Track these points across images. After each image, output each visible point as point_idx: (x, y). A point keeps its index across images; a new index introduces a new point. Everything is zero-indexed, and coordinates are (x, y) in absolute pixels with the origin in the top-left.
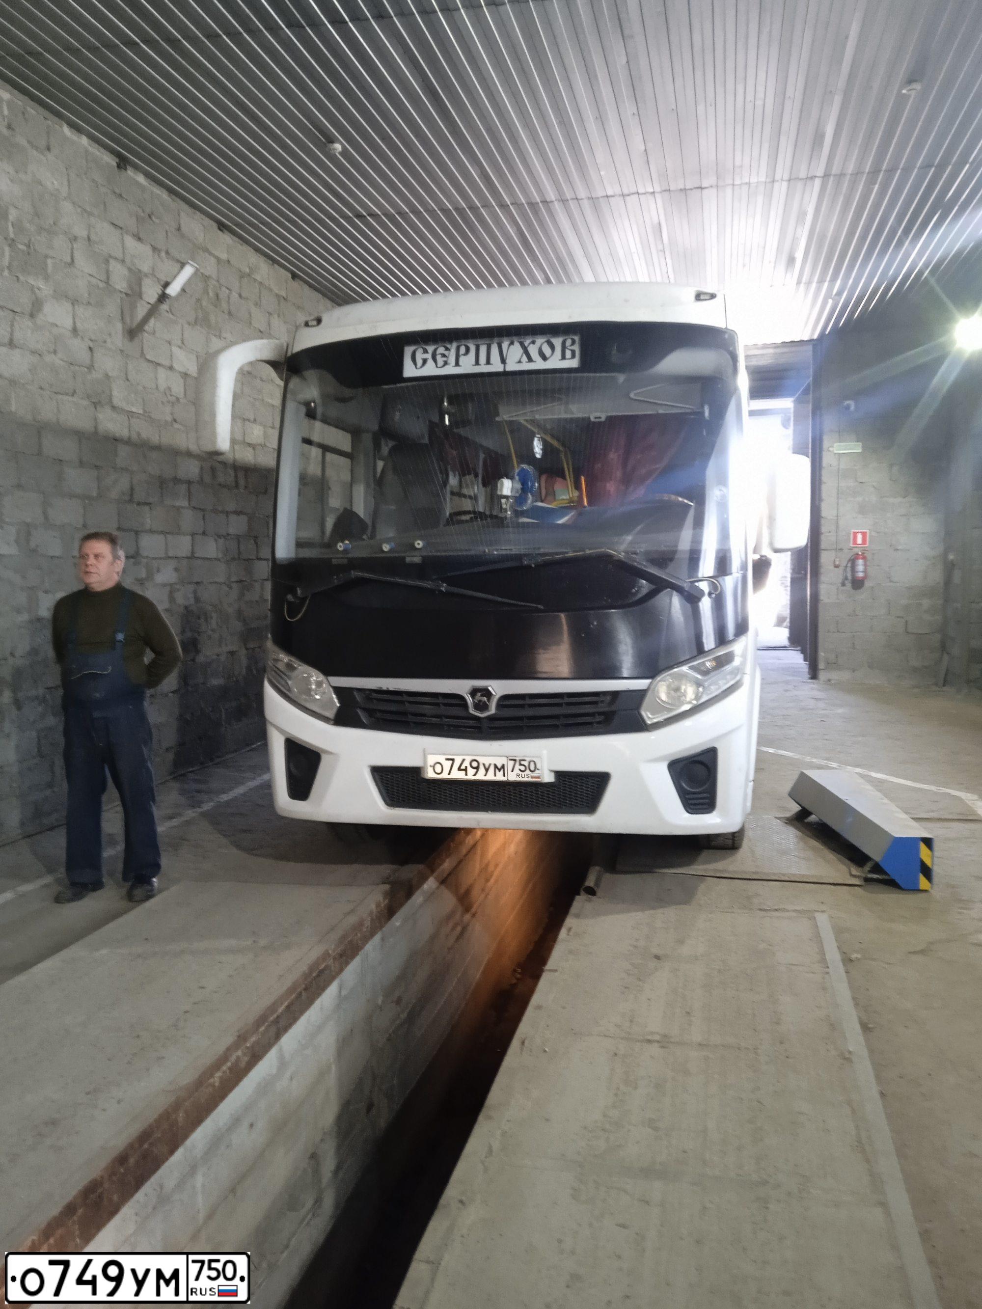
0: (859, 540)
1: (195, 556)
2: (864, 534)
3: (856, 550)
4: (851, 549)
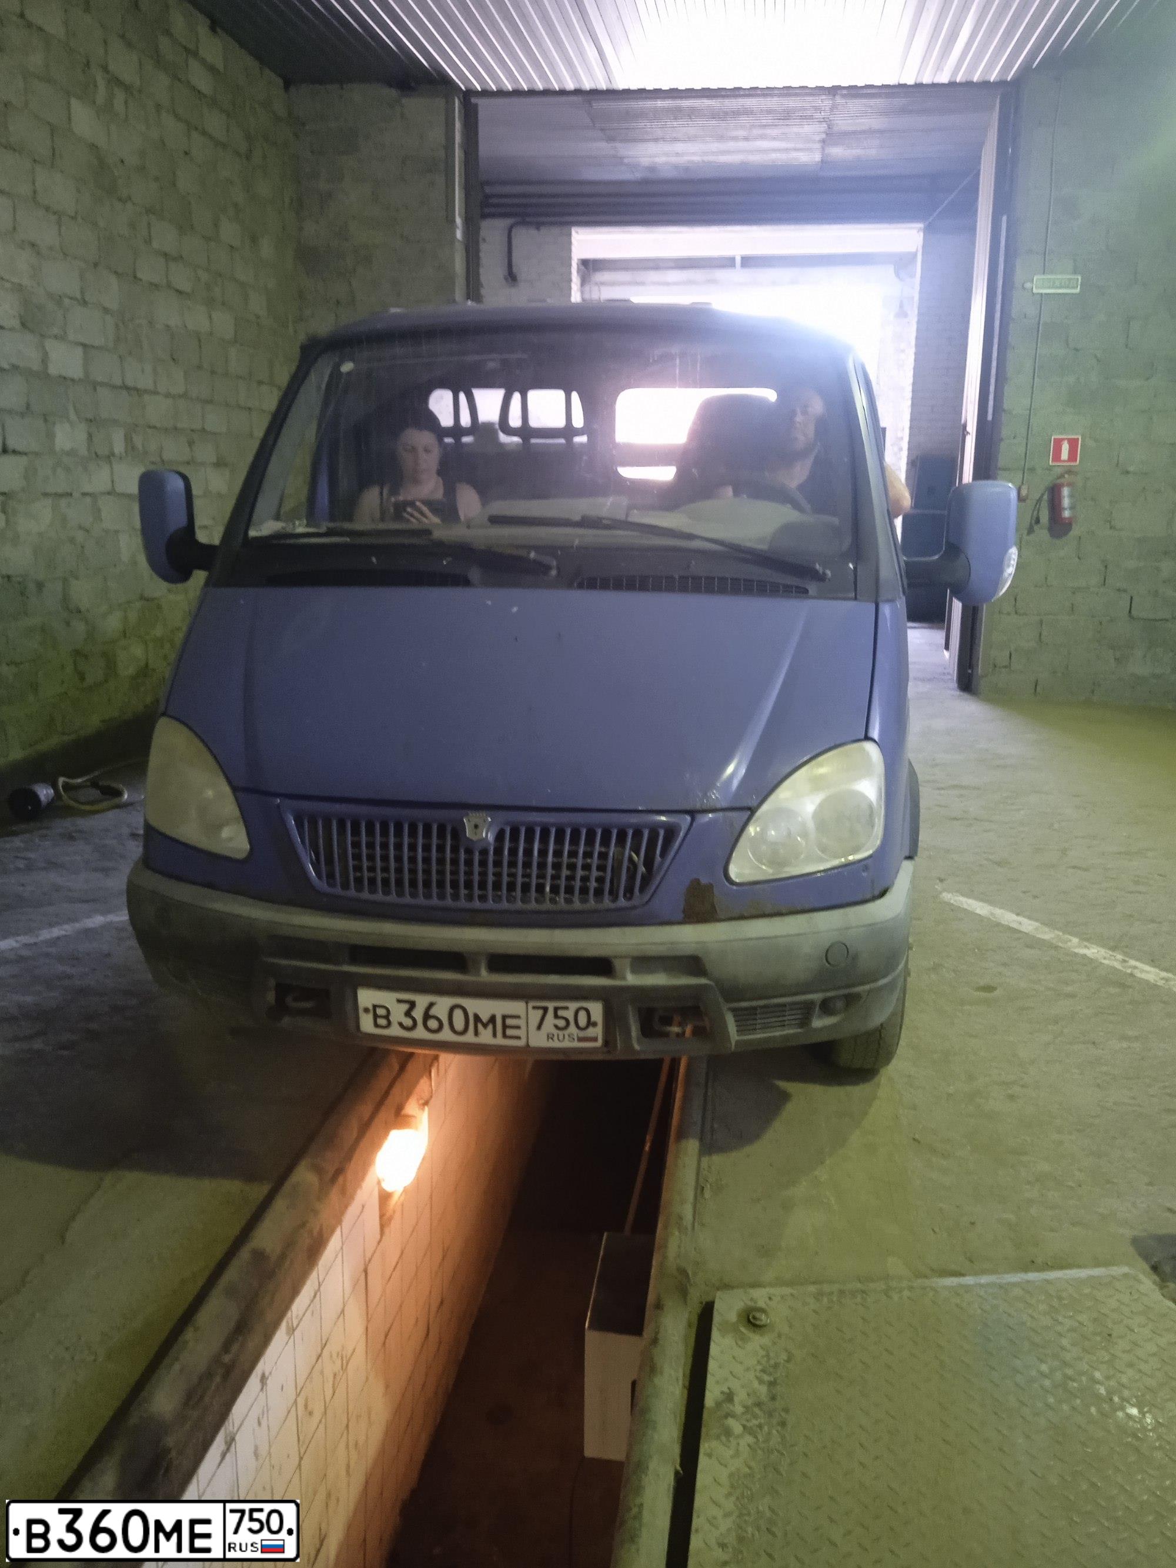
0: (1065, 455)
2: (1073, 443)
3: (1059, 471)
4: (1050, 469)
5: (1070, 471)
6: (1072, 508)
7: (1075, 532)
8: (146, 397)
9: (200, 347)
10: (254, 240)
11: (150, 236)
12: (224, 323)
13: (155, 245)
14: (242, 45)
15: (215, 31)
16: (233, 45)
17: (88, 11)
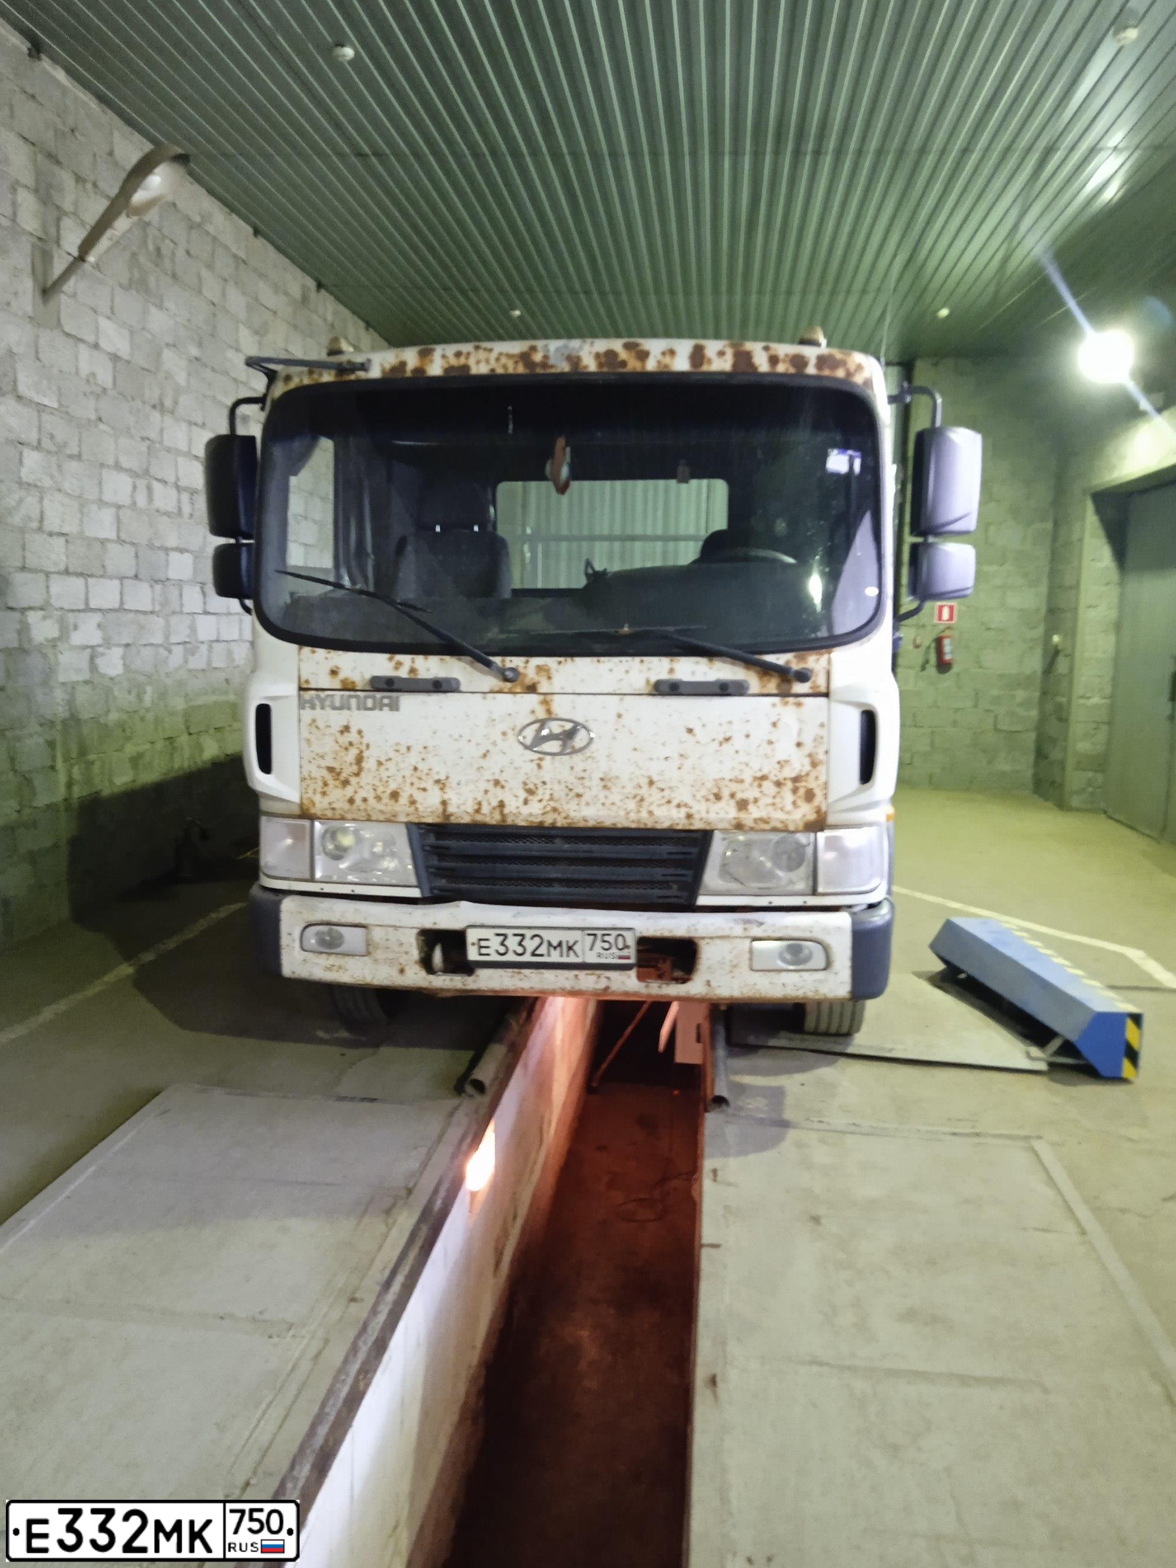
0: (946, 616)
1: (126, 607)
2: (951, 609)
3: (942, 627)
4: (935, 626)
5: (949, 628)
6: (952, 653)
7: (955, 669)
14: (381, 335)
15: (367, 329)
16: (376, 335)
17: (311, 337)
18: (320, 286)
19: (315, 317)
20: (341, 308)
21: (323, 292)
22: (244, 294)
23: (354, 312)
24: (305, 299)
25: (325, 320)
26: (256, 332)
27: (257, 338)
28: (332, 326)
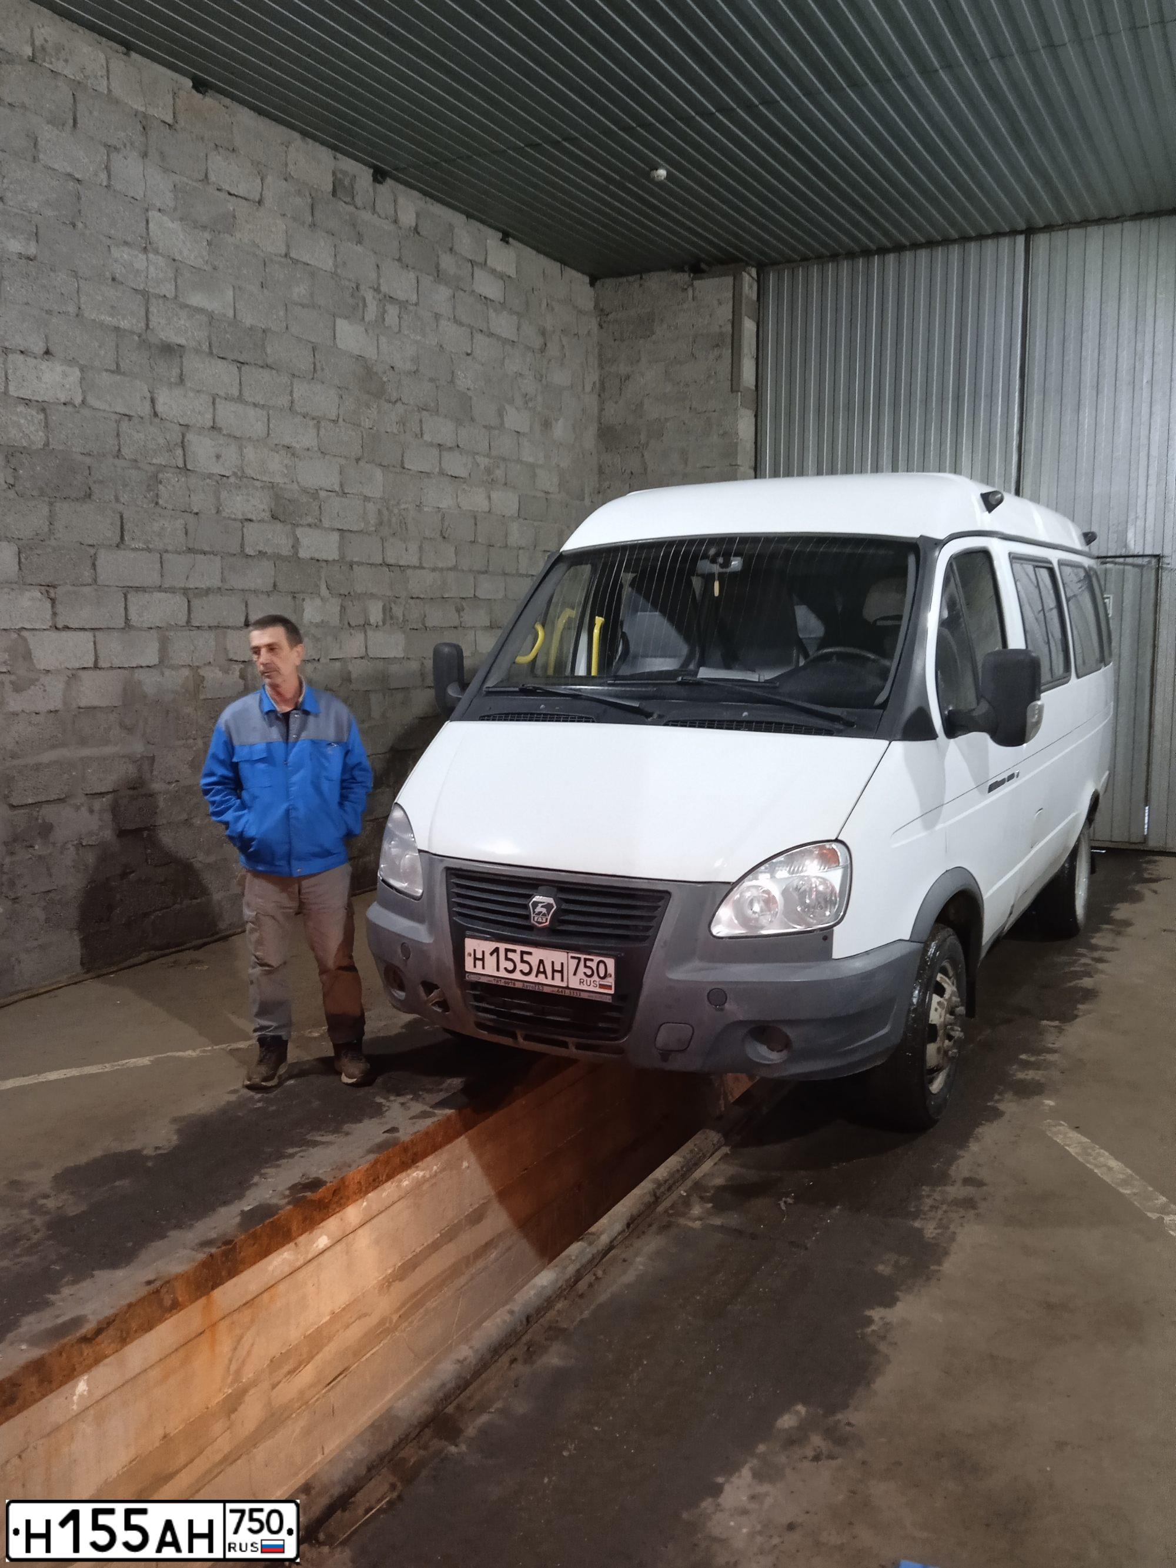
8: (409, 572)
9: (476, 524)
10: (547, 425)
11: (421, 430)
12: (506, 502)
13: (427, 437)
14: (539, 251)
15: (507, 242)
16: (529, 253)
17: (359, 242)
18: (380, 176)
19: (366, 216)
20: (438, 209)
21: (389, 182)
22: (165, 170)
23: (469, 216)
24: (340, 188)
25: (396, 222)
26: (204, 228)
27: (207, 235)
28: (416, 230)
